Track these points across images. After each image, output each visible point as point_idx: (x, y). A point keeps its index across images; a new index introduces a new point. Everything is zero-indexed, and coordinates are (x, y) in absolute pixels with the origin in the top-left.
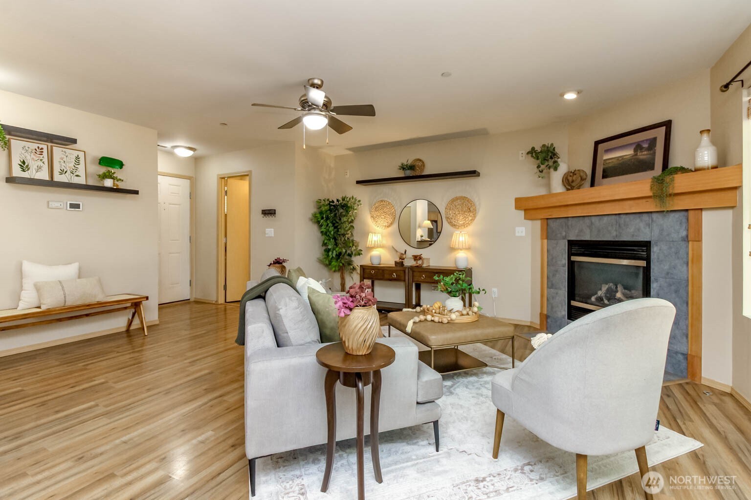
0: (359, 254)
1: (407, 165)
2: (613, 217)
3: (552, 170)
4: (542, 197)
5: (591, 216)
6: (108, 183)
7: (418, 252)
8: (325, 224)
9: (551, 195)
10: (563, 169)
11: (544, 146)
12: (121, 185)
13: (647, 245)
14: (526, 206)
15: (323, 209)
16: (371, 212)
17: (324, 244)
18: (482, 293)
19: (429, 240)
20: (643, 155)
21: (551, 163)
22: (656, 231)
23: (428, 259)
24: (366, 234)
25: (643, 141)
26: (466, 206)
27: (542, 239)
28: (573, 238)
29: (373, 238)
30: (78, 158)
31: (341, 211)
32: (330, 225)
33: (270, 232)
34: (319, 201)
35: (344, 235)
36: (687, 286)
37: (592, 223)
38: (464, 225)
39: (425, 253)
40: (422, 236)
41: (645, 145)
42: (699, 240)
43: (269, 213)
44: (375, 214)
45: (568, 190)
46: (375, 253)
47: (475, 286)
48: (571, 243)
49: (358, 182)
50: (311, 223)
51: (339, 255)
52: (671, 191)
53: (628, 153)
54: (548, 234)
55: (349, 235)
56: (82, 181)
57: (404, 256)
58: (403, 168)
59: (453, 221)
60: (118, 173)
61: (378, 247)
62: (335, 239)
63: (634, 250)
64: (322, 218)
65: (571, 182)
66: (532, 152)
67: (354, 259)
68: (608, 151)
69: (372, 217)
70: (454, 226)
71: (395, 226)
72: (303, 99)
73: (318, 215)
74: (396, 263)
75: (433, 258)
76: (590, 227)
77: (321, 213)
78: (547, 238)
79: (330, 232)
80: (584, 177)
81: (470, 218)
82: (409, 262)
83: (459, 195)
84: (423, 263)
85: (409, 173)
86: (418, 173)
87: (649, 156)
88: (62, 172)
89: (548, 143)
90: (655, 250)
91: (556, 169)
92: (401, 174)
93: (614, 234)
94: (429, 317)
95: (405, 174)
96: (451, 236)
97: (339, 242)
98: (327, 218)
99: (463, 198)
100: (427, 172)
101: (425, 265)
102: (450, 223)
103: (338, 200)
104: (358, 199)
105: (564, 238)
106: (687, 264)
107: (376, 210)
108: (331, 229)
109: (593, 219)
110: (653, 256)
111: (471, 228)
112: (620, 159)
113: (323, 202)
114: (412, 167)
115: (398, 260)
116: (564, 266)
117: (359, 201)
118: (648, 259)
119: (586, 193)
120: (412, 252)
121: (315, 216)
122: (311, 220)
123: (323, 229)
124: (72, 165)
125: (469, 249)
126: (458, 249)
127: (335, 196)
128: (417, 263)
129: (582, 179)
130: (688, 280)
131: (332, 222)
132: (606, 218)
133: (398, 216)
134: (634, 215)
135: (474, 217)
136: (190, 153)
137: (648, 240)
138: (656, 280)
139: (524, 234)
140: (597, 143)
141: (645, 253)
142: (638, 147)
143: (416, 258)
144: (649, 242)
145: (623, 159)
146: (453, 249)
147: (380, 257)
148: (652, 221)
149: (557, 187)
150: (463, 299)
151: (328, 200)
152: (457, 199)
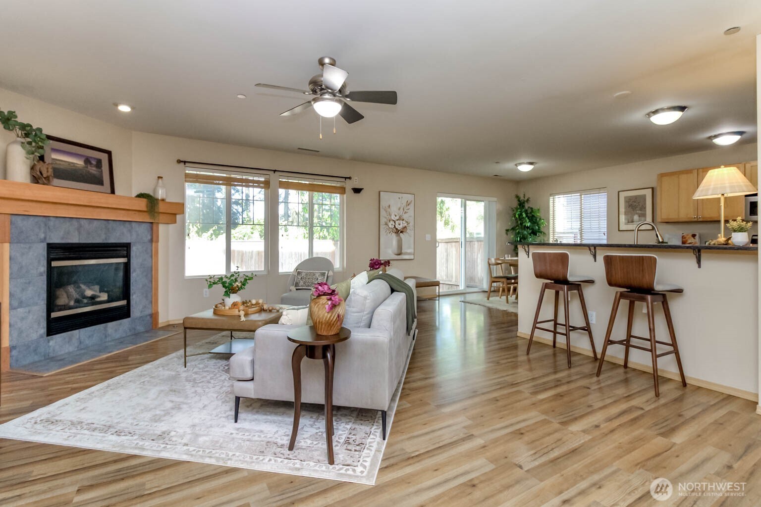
2: (103, 222)
5: (79, 218)
13: (127, 246)
20: (93, 170)
22: (134, 236)
25: (90, 157)
28: (55, 240)
36: (152, 271)
37: (81, 226)
41: (94, 162)
42: (157, 241)
48: (51, 247)
53: (80, 162)
54: (12, 235)
63: (117, 250)
76: (79, 229)
78: (11, 241)
87: (98, 173)
90: (134, 250)
93: (103, 237)
105: (42, 241)
106: (152, 257)
109: (82, 222)
110: (133, 254)
112: (72, 165)
116: (42, 275)
118: (128, 257)
130: (152, 268)
132: (95, 222)
134: (119, 222)
137: (129, 242)
138: (135, 271)
141: (126, 252)
142: (87, 161)
144: (129, 244)
145: (74, 166)
148: (132, 228)
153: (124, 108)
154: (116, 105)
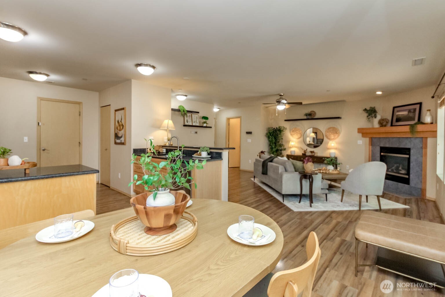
0: (285, 150)
1: (308, 114)
3: (374, 118)
4: (370, 129)
6: (205, 125)
7: (312, 150)
8: (271, 137)
9: (373, 128)
10: (379, 117)
11: (371, 107)
12: (208, 126)
13: (409, 149)
14: (363, 132)
15: (271, 132)
16: (290, 132)
17: (270, 145)
18: (341, 164)
19: (314, 143)
20: (411, 115)
21: (373, 115)
22: (412, 145)
23: (317, 153)
24: (288, 142)
25: (411, 109)
26: (335, 131)
27: (369, 145)
28: (382, 146)
29: (292, 144)
30: (197, 117)
31: (278, 132)
32: (273, 138)
33: (249, 140)
34: (269, 128)
35: (279, 142)
37: (390, 140)
38: (334, 139)
39: (315, 150)
40: (309, 142)
41: (412, 111)
42: (426, 148)
43: (249, 133)
44: (293, 133)
45: (381, 126)
46: (293, 149)
47: (338, 162)
48: (381, 148)
49: (285, 120)
50: (265, 137)
51: (277, 150)
52: (416, 131)
53: (405, 113)
54: (372, 143)
55: (281, 142)
56: (198, 125)
57: (306, 151)
58: (306, 115)
59: (328, 137)
60: (208, 121)
61: (294, 147)
62: (275, 143)
63: (405, 151)
64: (270, 135)
65: (382, 123)
66: (365, 110)
67: (282, 152)
68: (398, 111)
69: (291, 135)
70: (329, 139)
71: (302, 139)
72: (278, 100)
73: (269, 134)
74: (303, 154)
75: (319, 152)
76: (389, 142)
77: (270, 133)
78: (372, 145)
79: (273, 141)
80: (388, 121)
81: (337, 136)
82: (308, 154)
83: (331, 126)
84: (315, 154)
85: (309, 117)
86: (313, 117)
87: (413, 115)
88: (194, 122)
89: (373, 106)
90: (412, 152)
91: (375, 117)
92: (305, 117)
93: (398, 145)
94: (321, 171)
95: (307, 117)
96: (328, 143)
97: (277, 145)
98: (273, 135)
99: (334, 128)
100: (316, 117)
101: (316, 155)
102: (328, 138)
103: (277, 128)
104: (285, 127)
105: (378, 146)
106: (422, 157)
107: (293, 132)
108: (274, 139)
110: (411, 154)
111: (337, 140)
113: (270, 129)
114: (310, 115)
115: (303, 153)
116: (378, 157)
117: (286, 128)
118: (409, 154)
119: (389, 128)
120: (310, 149)
121: (267, 134)
122: (266, 136)
123: (270, 139)
124: (196, 119)
125: (336, 149)
126: (331, 149)
127: (275, 126)
128: (312, 154)
129: (387, 122)
130: (422, 162)
131: (274, 137)
133: (303, 134)
134: (405, 138)
135: (339, 136)
136: (218, 110)
138: (412, 162)
139: (361, 143)
140: (394, 108)
141: (408, 152)
142: (410, 111)
143: (312, 152)
145: (404, 115)
146: (329, 149)
147: (294, 152)
148: (411, 141)
149: (376, 125)
150: (333, 166)
151: (273, 128)
152: (331, 128)
153: (379, 93)
154: (376, 92)
